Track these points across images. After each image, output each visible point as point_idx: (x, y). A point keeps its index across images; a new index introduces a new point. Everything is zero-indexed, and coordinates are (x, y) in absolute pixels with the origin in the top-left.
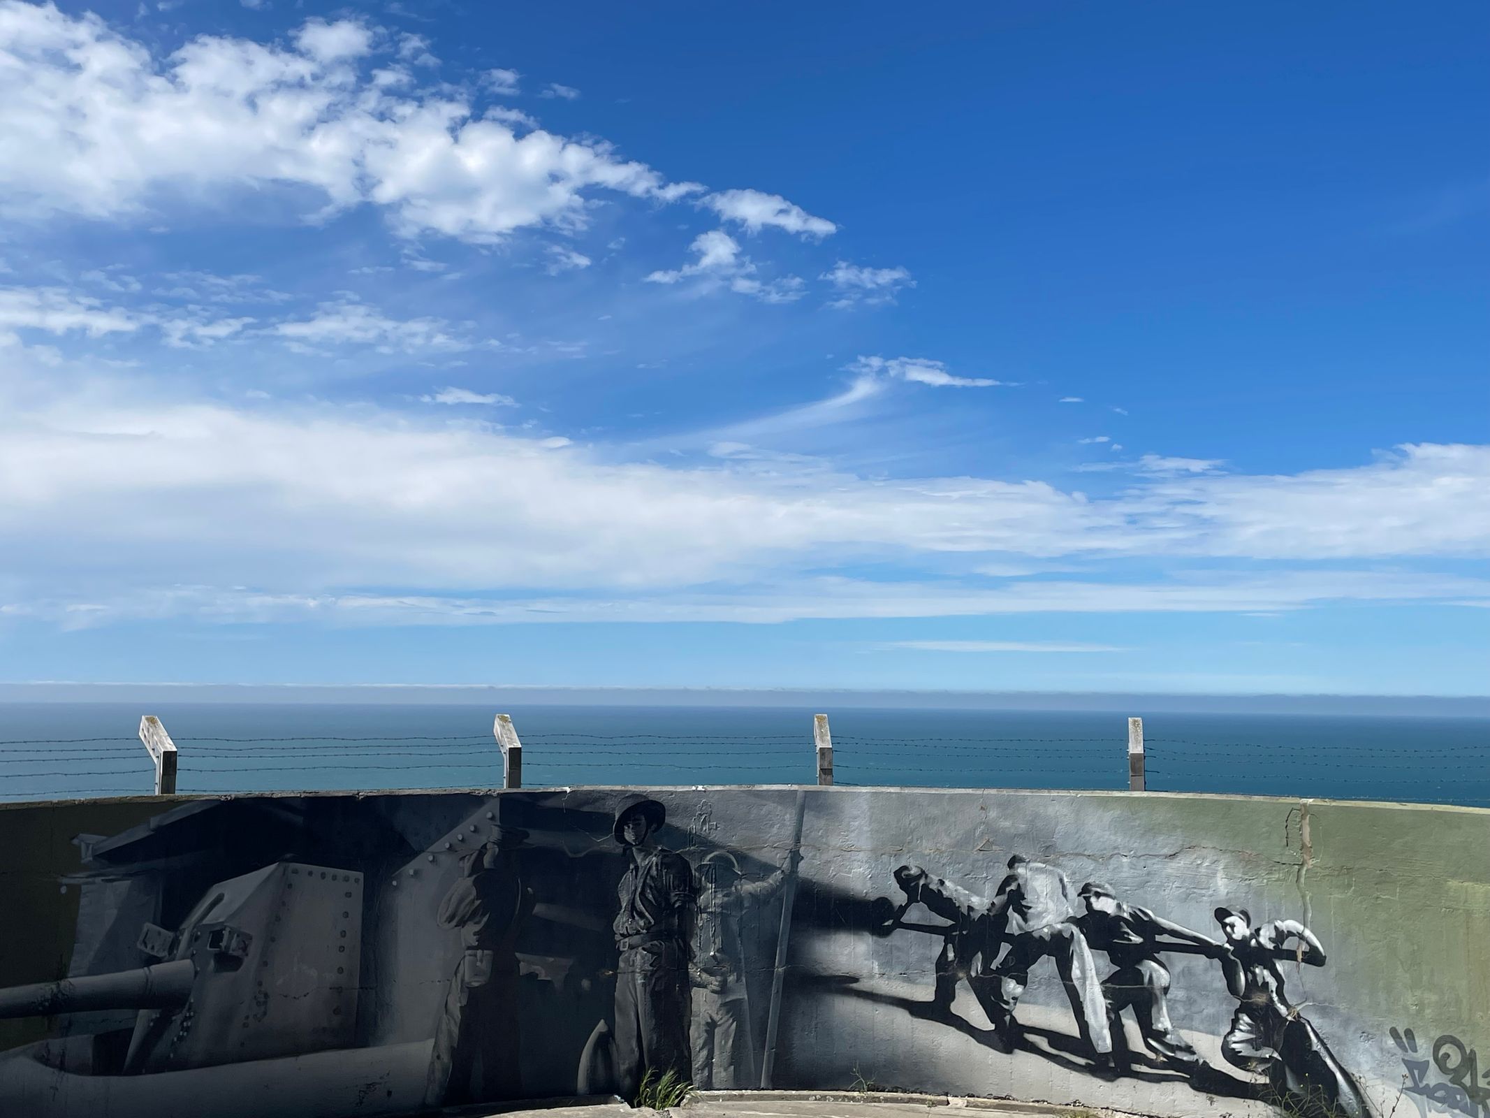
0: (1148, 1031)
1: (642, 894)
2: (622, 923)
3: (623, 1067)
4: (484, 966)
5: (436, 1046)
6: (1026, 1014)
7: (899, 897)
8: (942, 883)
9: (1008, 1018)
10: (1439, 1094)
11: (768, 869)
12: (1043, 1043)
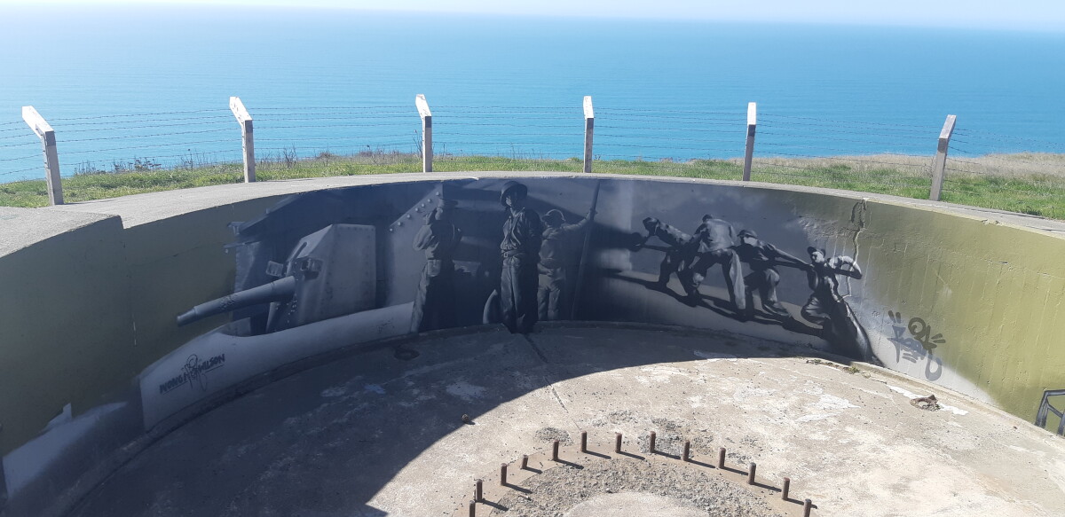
0: (765, 301)
1: (515, 230)
2: (504, 245)
3: (505, 311)
4: (437, 267)
5: (415, 305)
6: (704, 290)
7: (645, 233)
8: (667, 227)
9: (694, 291)
10: (908, 343)
11: (578, 218)
12: (711, 303)
